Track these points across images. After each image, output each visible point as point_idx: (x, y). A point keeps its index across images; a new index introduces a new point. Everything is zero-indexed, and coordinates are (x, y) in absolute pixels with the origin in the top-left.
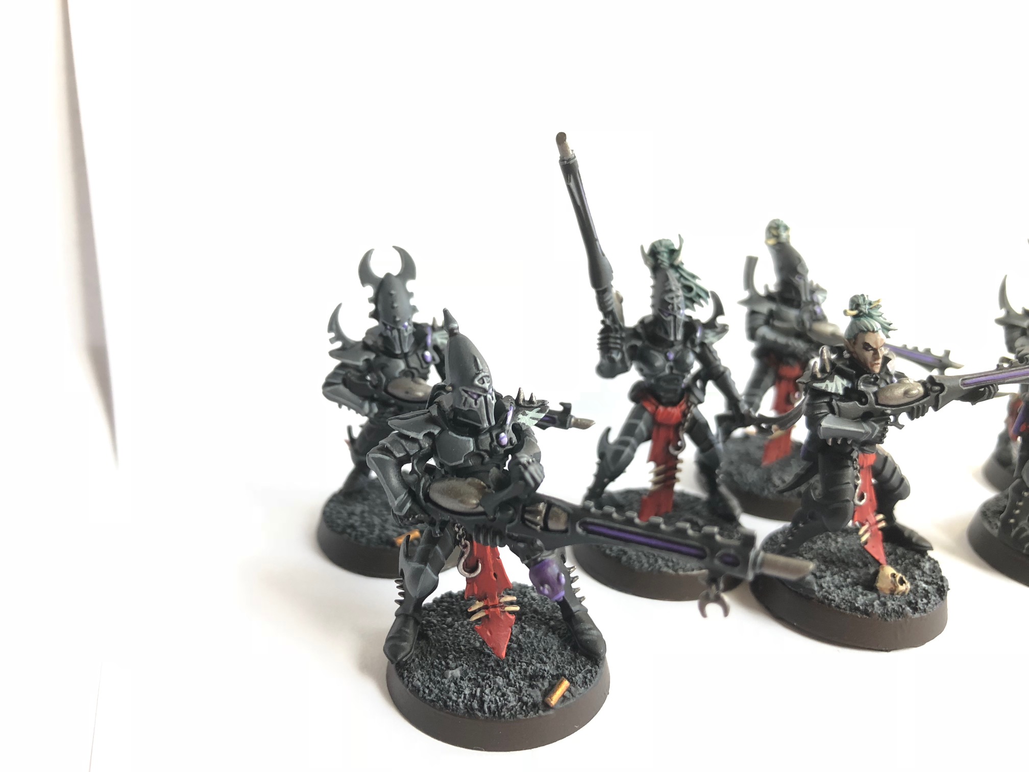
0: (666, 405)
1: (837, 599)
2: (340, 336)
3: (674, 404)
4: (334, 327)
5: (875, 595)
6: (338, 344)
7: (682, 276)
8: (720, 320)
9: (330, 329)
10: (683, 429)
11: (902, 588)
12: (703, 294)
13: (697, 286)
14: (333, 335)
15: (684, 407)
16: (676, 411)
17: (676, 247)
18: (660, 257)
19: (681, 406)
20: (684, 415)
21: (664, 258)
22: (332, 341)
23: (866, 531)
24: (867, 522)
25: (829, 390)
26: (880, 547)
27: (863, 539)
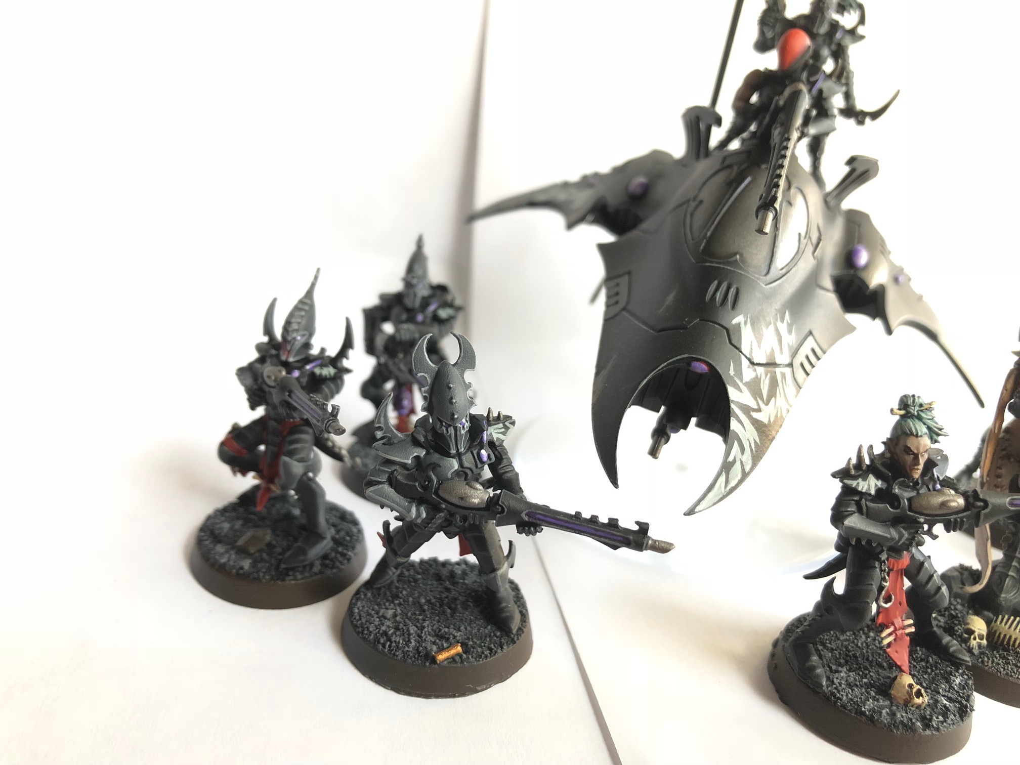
1: (844, 698)
5: (887, 703)
11: (918, 701)
23: (890, 634)
24: (893, 624)
25: (860, 489)
26: (905, 653)
27: (886, 642)
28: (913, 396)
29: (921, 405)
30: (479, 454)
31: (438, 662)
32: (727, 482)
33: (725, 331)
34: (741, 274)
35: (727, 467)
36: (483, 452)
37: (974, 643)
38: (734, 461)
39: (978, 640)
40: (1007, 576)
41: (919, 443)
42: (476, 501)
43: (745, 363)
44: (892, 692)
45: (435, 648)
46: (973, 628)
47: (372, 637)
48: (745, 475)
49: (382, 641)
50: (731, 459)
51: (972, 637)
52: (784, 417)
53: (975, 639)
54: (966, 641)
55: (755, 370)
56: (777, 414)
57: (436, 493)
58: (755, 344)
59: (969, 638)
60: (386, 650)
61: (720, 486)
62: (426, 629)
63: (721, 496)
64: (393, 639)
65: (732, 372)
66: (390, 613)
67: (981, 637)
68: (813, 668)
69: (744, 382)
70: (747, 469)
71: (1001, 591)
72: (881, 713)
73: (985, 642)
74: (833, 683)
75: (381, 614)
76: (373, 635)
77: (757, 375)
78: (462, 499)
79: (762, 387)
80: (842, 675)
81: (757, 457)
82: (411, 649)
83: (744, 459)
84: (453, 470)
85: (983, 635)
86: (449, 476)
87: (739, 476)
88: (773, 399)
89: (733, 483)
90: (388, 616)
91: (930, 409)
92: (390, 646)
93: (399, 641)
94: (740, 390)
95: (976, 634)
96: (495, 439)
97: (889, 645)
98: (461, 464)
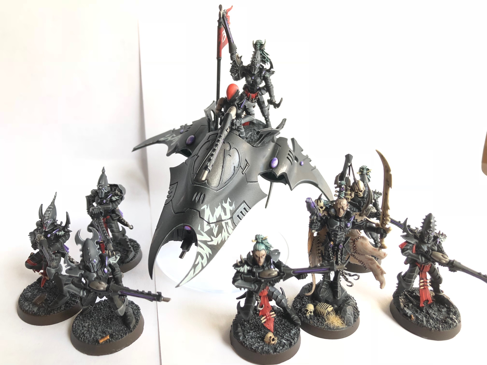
11: (273, 342)
23: (265, 318)
24: (266, 315)
25: (241, 271)
26: (272, 324)
27: (263, 322)
28: (259, 235)
29: (262, 238)
30: (104, 270)
31: (100, 343)
32: (194, 272)
33: (198, 213)
34: (206, 188)
35: (195, 266)
36: (106, 269)
37: (308, 315)
38: (198, 263)
39: (309, 313)
40: (322, 288)
41: (259, 253)
42: (102, 289)
43: (205, 223)
44: (265, 340)
45: (100, 337)
46: (308, 309)
47: (78, 335)
48: (203, 267)
49: (81, 336)
50: (196, 263)
51: (307, 312)
52: (226, 240)
53: (308, 313)
54: (305, 314)
55: (210, 226)
56: (222, 239)
57: (89, 286)
58: (211, 216)
59: (306, 313)
60: (82, 340)
61: (191, 274)
62: (99, 330)
63: (191, 278)
64: (85, 335)
65: (199, 229)
66: (87, 324)
67: (311, 312)
68: (238, 333)
69: (204, 232)
70: (204, 265)
71: (320, 294)
72: (259, 348)
73: (312, 314)
74: (245, 337)
75: (83, 325)
76: (78, 334)
77: (211, 227)
78: (97, 288)
79: (214, 231)
80: (250, 334)
81: (209, 260)
82: (91, 339)
83: (203, 261)
84: (94, 277)
85: (312, 311)
86: (93, 279)
87: (200, 268)
88: (220, 234)
89: (196, 272)
90: (86, 326)
91: (266, 239)
92: (84, 338)
93: (87, 336)
94: (202, 235)
95: (309, 311)
96: (111, 263)
97: (265, 322)
98: (97, 275)
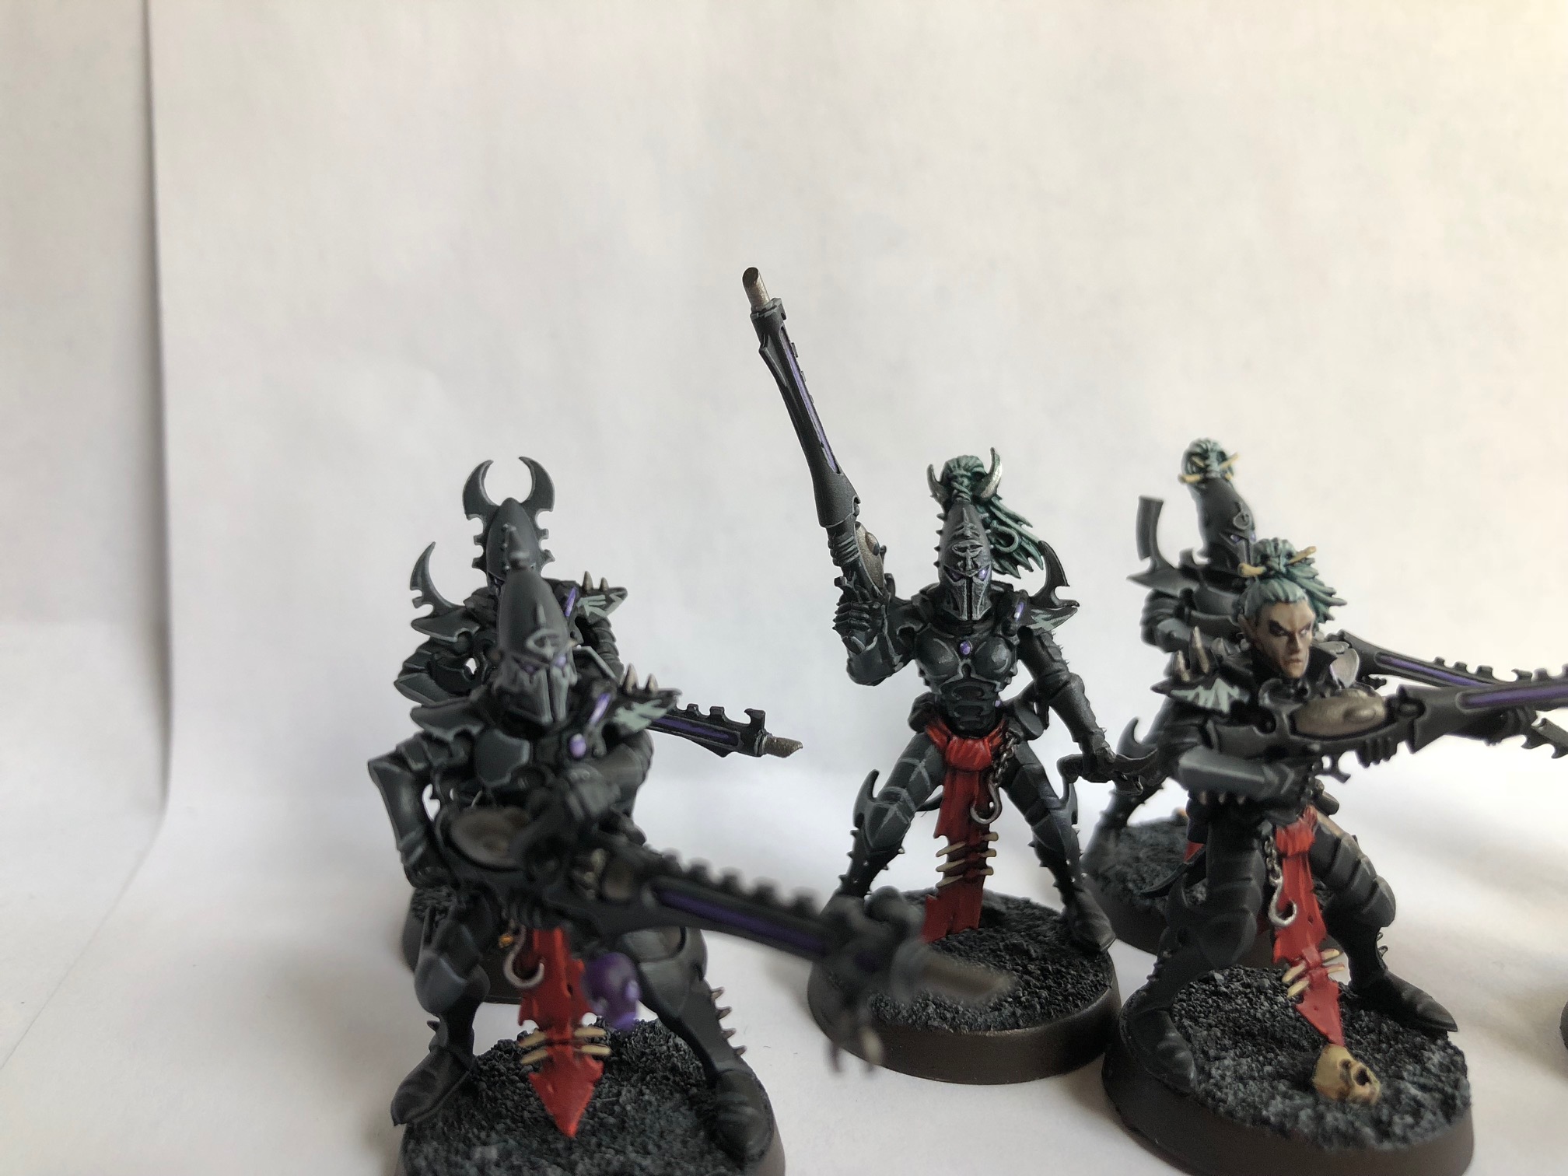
0: (964, 735)
2: (429, 596)
3: (980, 734)
4: (419, 579)
6: (427, 609)
7: (994, 517)
8: (1061, 593)
9: (414, 585)
10: (995, 781)
12: (1032, 549)
13: (1020, 534)
14: (418, 593)
15: (997, 741)
16: (983, 747)
17: (987, 470)
18: (956, 485)
19: (990, 741)
20: (997, 755)
21: (964, 486)
22: (417, 603)
23: (1300, 977)
24: (1303, 957)
25: (1201, 703)
26: (1333, 1011)
27: (1293, 991)
29: (1289, 556)
41: (1292, 614)
68: (1172, 1051)
91: (1305, 560)
97: (1300, 995)
